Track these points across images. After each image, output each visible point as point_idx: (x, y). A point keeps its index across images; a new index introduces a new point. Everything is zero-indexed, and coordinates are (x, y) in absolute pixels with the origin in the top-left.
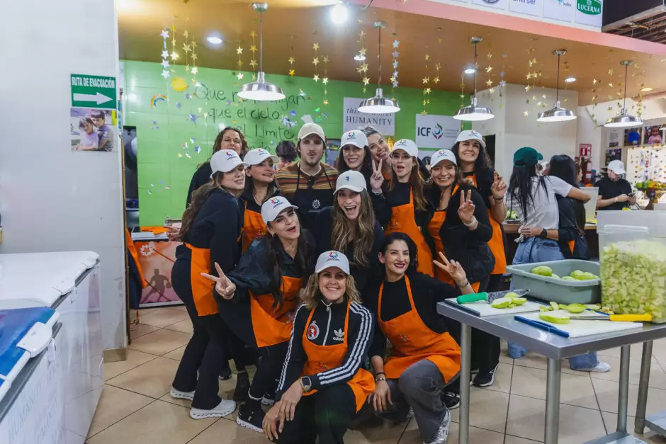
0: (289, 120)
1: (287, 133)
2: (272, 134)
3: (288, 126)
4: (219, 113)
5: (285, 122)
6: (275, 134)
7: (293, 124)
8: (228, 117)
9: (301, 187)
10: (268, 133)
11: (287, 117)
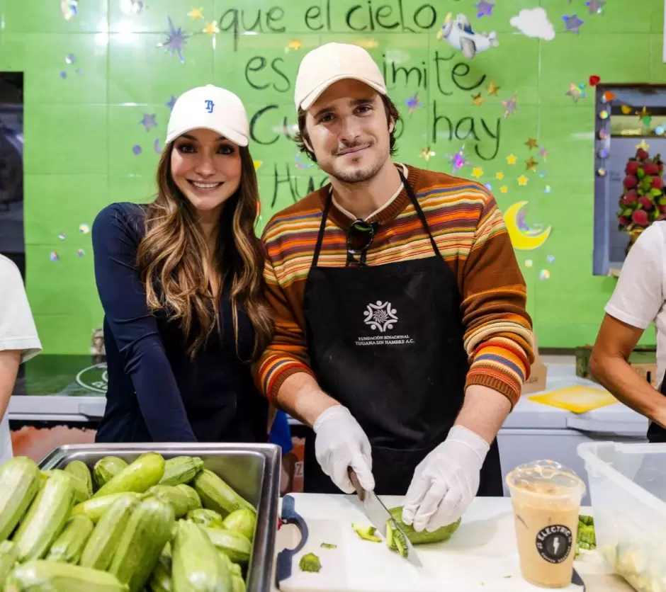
0: (468, 30)
1: (461, 70)
2: (414, 75)
3: (467, 51)
4: (250, 19)
5: (457, 36)
6: (422, 76)
7: (482, 42)
8: (274, 30)
9: (327, 260)
10: (401, 74)
11: (462, 19)
